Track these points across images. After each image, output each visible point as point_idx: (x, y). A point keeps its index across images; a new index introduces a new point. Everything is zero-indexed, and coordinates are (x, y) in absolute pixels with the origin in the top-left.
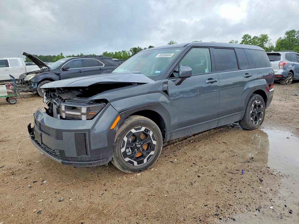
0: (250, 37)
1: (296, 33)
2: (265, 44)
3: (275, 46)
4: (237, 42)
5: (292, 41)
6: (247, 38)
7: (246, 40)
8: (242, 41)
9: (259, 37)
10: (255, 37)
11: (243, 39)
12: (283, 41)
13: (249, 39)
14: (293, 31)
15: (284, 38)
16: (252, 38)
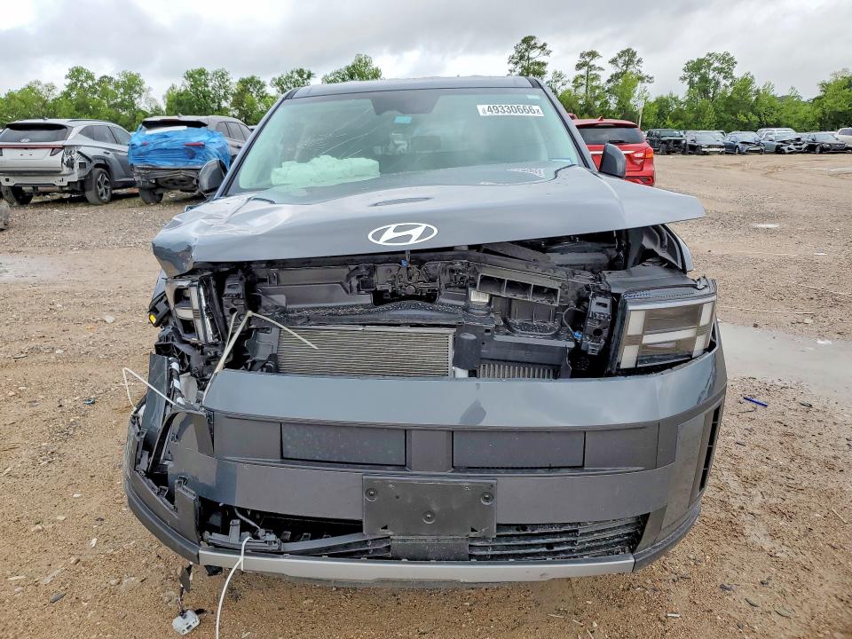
0: (89, 76)
1: (209, 77)
2: (138, 100)
3: (164, 108)
4: (53, 87)
5: (204, 97)
6: (82, 78)
7: (79, 85)
8: (67, 86)
9: (116, 78)
10: (105, 77)
11: (68, 81)
12: (182, 95)
13: (90, 82)
14: (202, 72)
15: (183, 89)
16: (97, 78)
